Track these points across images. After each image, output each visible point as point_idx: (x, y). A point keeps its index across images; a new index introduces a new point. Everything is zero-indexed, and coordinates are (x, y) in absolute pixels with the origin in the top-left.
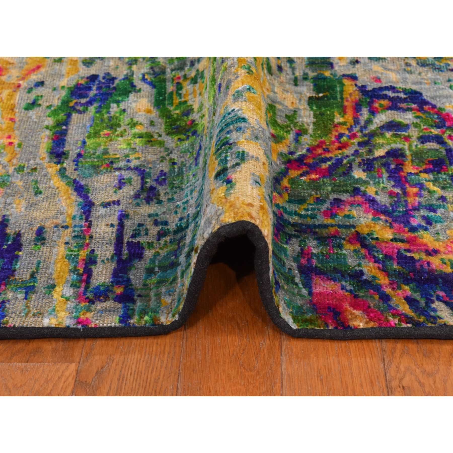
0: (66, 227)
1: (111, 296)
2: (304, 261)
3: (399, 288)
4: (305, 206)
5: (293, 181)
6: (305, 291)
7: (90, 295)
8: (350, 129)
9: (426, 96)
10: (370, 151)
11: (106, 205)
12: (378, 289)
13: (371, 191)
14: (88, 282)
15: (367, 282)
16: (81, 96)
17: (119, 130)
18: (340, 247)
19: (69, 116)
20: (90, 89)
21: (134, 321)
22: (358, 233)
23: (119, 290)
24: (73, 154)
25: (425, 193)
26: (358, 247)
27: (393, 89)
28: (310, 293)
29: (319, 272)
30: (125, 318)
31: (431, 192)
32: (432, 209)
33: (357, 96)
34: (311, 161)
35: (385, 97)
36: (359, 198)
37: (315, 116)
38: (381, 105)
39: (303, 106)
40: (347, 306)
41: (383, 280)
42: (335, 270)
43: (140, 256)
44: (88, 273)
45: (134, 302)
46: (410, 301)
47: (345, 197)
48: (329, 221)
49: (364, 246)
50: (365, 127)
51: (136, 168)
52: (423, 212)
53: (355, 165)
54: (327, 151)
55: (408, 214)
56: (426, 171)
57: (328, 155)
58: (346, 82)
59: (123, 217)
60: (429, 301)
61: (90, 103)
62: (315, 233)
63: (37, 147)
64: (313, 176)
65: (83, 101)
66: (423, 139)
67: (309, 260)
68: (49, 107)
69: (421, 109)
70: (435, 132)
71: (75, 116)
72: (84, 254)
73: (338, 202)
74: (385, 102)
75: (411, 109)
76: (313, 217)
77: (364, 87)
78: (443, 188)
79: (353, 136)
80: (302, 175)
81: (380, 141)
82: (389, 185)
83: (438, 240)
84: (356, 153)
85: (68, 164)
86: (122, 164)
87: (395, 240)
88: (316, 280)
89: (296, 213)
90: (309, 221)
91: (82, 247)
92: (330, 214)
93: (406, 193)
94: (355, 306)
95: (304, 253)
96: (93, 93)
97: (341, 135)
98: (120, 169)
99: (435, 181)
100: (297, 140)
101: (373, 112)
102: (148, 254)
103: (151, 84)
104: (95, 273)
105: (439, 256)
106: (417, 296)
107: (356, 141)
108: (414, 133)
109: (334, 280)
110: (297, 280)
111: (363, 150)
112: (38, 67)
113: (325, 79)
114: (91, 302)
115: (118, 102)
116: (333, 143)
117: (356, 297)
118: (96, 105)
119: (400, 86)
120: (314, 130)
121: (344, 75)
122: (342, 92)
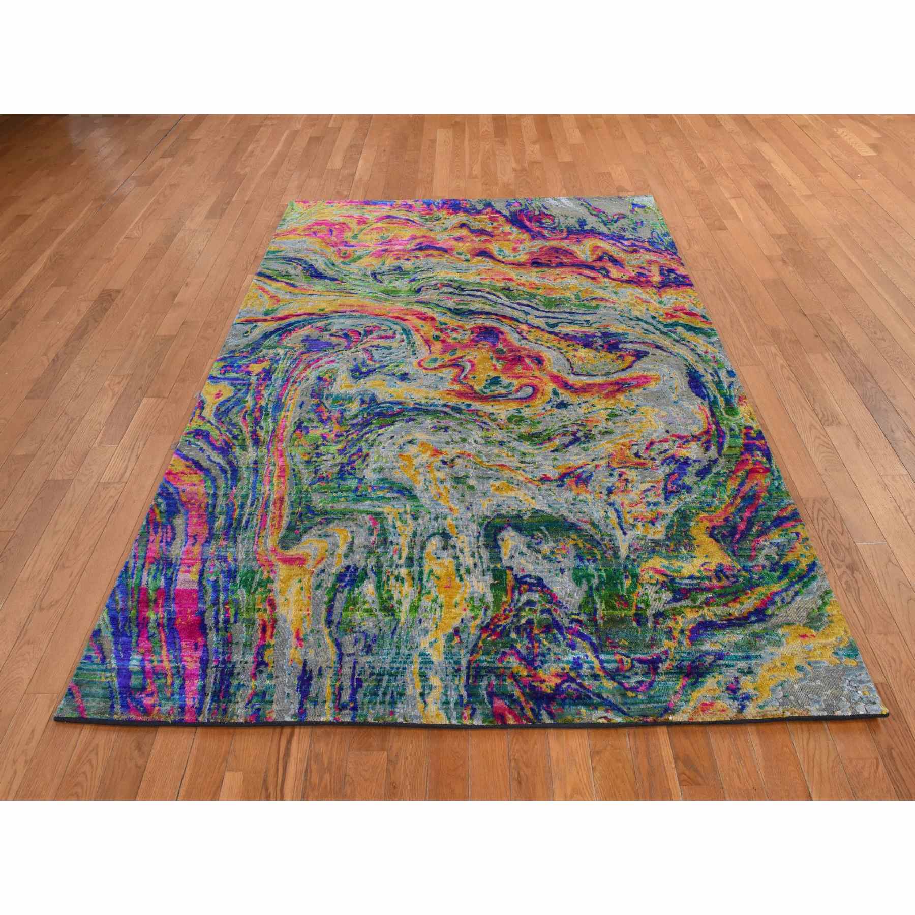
0: (331, 668)
1: (348, 707)
2: (489, 690)
3: (528, 703)
4: (490, 656)
5: (484, 641)
6: (489, 706)
7: (340, 707)
8: (509, 606)
9: (545, 581)
10: (519, 621)
11: (349, 655)
12: (520, 703)
13: (518, 646)
14: (339, 699)
15: (515, 700)
16: (342, 581)
17: (358, 606)
18: (505, 680)
19: (335, 595)
20: (346, 576)
21: (357, 719)
22: (512, 672)
23: (352, 705)
24: (336, 621)
25: (542, 645)
26: (512, 680)
27: (529, 576)
28: (492, 707)
29: (496, 696)
30: (354, 717)
31: (545, 645)
32: (544, 655)
33: (513, 583)
34: (492, 627)
35: (526, 583)
36: (513, 651)
37: (494, 597)
38: (524, 589)
39: (488, 590)
40: (506, 712)
41: (522, 699)
42: (503, 694)
43: (361, 686)
44: (340, 695)
45: (357, 710)
46: (532, 709)
47: (507, 650)
48: (500, 665)
49: (515, 680)
50: (516, 604)
51: (363, 632)
52: (540, 658)
53: (512, 630)
54: (499, 620)
55: (533, 660)
56: (542, 632)
57: (500, 623)
58: (508, 572)
59: (355, 663)
60: (540, 710)
61: (345, 586)
62: (494, 672)
63: (320, 616)
64: (493, 638)
65: (343, 584)
66: (543, 612)
67: (492, 689)
68: (326, 588)
69: (542, 591)
70: (548, 606)
71: (338, 594)
72: (338, 684)
73: (504, 654)
74: (525, 586)
75: (537, 591)
76: (493, 662)
77: (516, 575)
78: (550, 643)
79: (511, 611)
80: (488, 637)
81: (523, 614)
82: (526, 642)
83: (545, 674)
84: (512, 622)
85: (333, 628)
86: (357, 629)
87: (527, 676)
88: (495, 699)
89: (486, 661)
90: (492, 665)
91: (337, 680)
92: (501, 661)
93: (533, 647)
94: (510, 713)
95: (490, 685)
96: (347, 579)
97: (506, 610)
98: (356, 632)
99: (546, 639)
100: (485, 614)
101: (520, 594)
102: (365, 685)
103: (375, 573)
104: (342, 694)
105: (546, 683)
106: (535, 707)
107: (512, 614)
108: (538, 607)
109: (502, 699)
110: (486, 701)
111: (515, 620)
112: (323, 559)
113: (498, 570)
114: (340, 710)
115: (358, 587)
116: (502, 615)
117: (510, 708)
118: (348, 588)
119: (533, 574)
120: (494, 606)
121: (507, 567)
122: (506, 579)
